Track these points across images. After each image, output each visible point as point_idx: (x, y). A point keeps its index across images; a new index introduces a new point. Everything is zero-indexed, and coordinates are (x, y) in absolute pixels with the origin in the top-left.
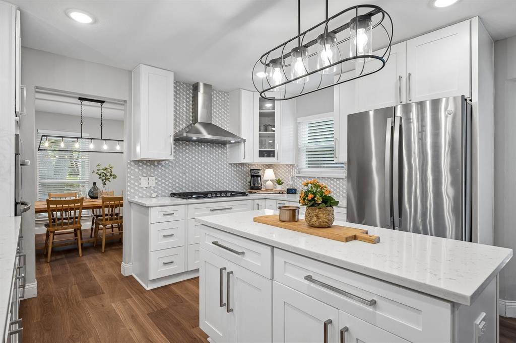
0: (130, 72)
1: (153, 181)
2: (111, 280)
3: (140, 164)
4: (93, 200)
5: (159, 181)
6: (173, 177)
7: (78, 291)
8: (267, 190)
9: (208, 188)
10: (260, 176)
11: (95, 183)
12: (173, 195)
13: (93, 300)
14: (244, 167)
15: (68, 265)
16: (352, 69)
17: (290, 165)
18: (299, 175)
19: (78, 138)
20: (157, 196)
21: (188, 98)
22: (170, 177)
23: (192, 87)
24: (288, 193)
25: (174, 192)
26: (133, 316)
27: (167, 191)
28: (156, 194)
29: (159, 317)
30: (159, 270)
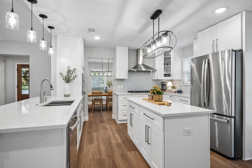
0: (114, 48)
1: (122, 86)
2: (109, 119)
3: (118, 80)
4: (106, 93)
5: (124, 86)
6: (129, 85)
7: (99, 121)
8: (169, 91)
9: (143, 89)
10: (165, 85)
11: (106, 87)
12: (129, 92)
13: (102, 124)
14: (159, 81)
15: (97, 114)
16: (196, 38)
17: (180, 80)
18: (183, 84)
19: (101, 71)
20: (123, 92)
21: (135, 55)
22: (128, 85)
23: (136, 51)
24: (177, 92)
25: (129, 90)
26: (111, 129)
27: (127, 90)
28: (123, 91)
29: (119, 131)
30: (122, 117)
